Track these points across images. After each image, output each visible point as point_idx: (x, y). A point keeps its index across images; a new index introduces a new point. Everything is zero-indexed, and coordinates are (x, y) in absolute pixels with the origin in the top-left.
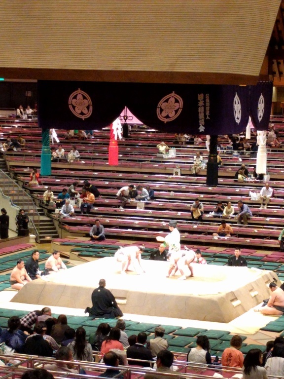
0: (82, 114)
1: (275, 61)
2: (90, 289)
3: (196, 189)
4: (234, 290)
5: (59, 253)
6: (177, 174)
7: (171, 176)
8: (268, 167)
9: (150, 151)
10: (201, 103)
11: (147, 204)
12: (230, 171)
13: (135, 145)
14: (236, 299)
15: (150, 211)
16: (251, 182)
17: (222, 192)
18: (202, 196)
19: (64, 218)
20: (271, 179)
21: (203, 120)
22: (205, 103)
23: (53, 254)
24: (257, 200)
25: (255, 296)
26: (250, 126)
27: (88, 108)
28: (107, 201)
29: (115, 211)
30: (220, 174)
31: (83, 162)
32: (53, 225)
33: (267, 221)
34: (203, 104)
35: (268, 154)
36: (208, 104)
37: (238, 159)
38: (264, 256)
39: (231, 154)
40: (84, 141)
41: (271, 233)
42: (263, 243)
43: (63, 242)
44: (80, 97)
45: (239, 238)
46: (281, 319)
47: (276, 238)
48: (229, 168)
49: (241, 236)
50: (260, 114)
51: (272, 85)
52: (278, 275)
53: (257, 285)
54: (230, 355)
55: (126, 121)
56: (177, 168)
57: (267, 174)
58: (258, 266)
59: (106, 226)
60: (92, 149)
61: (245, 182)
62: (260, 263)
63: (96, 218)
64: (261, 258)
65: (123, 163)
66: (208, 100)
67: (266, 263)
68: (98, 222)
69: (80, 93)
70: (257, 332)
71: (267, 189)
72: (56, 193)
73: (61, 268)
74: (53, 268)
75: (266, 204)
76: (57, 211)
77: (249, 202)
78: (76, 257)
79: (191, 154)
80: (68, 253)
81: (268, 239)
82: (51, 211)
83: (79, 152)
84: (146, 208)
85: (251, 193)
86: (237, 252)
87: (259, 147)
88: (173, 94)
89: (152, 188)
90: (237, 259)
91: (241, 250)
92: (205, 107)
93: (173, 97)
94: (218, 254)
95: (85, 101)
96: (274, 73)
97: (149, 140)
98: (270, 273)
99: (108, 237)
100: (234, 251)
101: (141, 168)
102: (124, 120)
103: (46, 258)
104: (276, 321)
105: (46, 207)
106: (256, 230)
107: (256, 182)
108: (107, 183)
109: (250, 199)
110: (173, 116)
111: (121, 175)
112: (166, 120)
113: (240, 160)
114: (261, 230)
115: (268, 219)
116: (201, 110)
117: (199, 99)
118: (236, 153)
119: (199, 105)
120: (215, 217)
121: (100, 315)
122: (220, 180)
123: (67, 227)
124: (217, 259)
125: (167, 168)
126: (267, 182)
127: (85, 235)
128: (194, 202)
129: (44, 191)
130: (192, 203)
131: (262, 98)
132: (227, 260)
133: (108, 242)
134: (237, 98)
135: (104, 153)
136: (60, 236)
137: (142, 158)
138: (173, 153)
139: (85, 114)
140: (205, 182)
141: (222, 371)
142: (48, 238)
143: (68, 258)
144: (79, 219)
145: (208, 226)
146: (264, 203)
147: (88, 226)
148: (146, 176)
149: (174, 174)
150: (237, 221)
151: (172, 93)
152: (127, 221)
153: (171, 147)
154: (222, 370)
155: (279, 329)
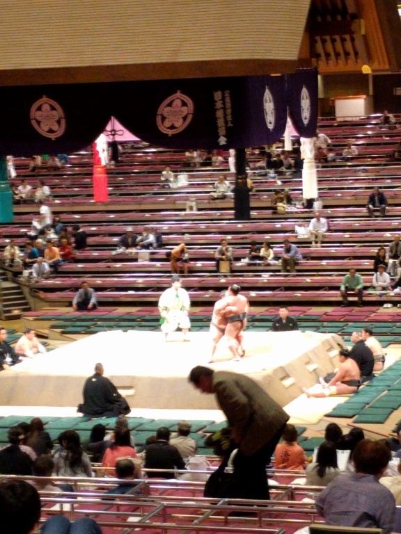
0: (51, 131)
1: (318, 38)
2: (81, 378)
3: (219, 227)
4: (283, 364)
5: (33, 332)
6: (191, 208)
7: (183, 213)
8: (319, 189)
9: (150, 179)
10: (219, 105)
11: (152, 253)
12: (265, 200)
13: (128, 173)
14: (287, 376)
15: (158, 264)
16: (296, 212)
17: (257, 229)
18: (229, 237)
19: (37, 282)
20: (325, 207)
21: (224, 128)
22: (224, 103)
23: (25, 333)
24: (306, 236)
25: (314, 370)
26: (289, 132)
27: (59, 122)
28: (96, 254)
29: (109, 267)
30: (252, 205)
31: (57, 202)
32: (21, 293)
33: (322, 265)
34: (223, 106)
35: (318, 171)
36: (228, 105)
37: (275, 182)
38: (322, 314)
39: (265, 175)
40: (56, 172)
41: (330, 281)
42: (319, 296)
43: (37, 316)
44: (46, 107)
45: (286, 292)
46: (353, 400)
47: (338, 288)
48: (264, 195)
49: (288, 289)
50: (306, 114)
51: (316, 73)
52: (343, 338)
53: (316, 355)
54: (287, 454)
55: (114, 138)
56: (192, 201)
57: (318, 200)
58: (315, 329)
59: (98, 289)
60: (68, 183)
61: (288, 213)
62: (317, 324)
63: (82, 279)
64: (318, 317)
65: (114, 198)
66: (228, 100)
67: (325, 324)
68: (85, 284)
69: (45, 102)
70: (320, 420)
71: (319, 220)
72: (22, 248)
73: (38, 352)
74: (26, 353)
75: (319, 242)
76: (26, 273)
77: (294, 240)
78: (58, 336)
79: (209, 179)
80: (46, 332)
81: (326, 290)
82: (17, 274)
83: (52, 188)
84: (152, 260)
85: (297, 229)
86: (283, 312)
87: (304, 161)
88: (179, 94)
89: (159, 231)
90: (284, 321)
91: (290, 308)
92: (224, 109)
93: (178, 98)
94: (258, 317)
95: (54, 112)
96: (318, 56)
97: (149, 165)
98: (333, 337)
99: (101, 304)
100: (278, 310)
101: (140, 204)
102: (111, 137)
103: (16, 340)
104: (346, 402)
105: (10, 269)
106: (308, 280)
107: (302, 212)
108: (94, 229)
109: (296, 237)
110: (180, 125)
111: (112, 216)
112: (170, 132)
113: (279, 183)
114: (315, 278)
115: (324, 262)
116: (220, 114)
117: (216, 99)
118: (272, 173)
119: (216, 107)
120: (249, 265)
121: (99, 414)
122: (254, 213)
123: (42, 294)
124: (257, 324)
125: (177, 202)
126: (318, 211)
127: (67, 304)
128: (219, 247)
129: (4, 247)
130: (216, 248)
131: (305, 92)
132: (270, 324)
133: (103, 312)
134: (268, 95)
135: (86, 186)
136: (33, 308)
137: (140, 190)
138: (183, 180)
139: (55, 132)
140: (232, 217)
141: (276, 476)
142: (16, 312)
143: (46, 338)
144: (58, 282)
145: (241, 278)
146: (317, 240)
147: (72, 291)
148: (148, 215)
149: (188, 210)
150: (280, 268)
151: (176, 92)
152: (126, 279)
153: (181, 171)
154: (276, 474)
155: (351, 413)
